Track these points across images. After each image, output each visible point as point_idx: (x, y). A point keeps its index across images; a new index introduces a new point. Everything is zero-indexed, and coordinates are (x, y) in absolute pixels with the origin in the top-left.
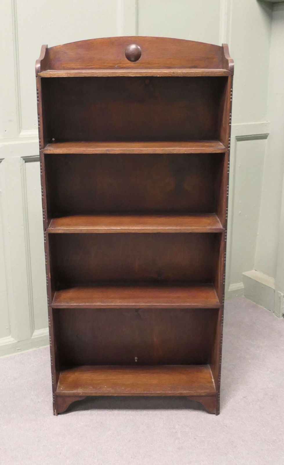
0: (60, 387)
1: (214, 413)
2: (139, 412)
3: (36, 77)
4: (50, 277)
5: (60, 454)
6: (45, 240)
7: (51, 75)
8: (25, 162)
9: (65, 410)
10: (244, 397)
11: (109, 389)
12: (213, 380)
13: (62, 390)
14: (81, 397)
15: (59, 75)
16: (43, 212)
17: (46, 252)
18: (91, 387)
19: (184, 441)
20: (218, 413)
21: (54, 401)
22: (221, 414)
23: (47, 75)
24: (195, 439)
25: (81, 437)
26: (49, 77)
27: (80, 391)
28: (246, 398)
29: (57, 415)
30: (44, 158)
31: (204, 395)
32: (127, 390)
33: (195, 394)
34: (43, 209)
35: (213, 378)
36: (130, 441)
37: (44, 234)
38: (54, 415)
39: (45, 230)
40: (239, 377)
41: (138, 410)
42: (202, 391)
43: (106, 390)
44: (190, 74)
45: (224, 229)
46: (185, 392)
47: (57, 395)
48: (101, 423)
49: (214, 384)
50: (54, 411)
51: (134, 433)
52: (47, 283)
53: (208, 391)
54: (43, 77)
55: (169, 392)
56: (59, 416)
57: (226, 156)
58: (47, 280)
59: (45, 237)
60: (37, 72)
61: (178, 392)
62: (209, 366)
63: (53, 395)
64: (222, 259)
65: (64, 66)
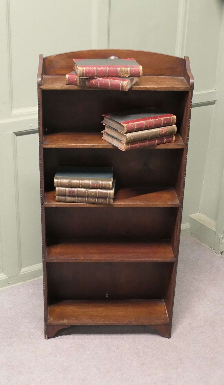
0: (49, 318)
1: (167, 336)
2: (110, 336)
3: (38, 89)
4: (45, 240)
5: (54, 369)
6: (42, 212)
7: (50, 88)
8: (16, 136)
9: (54, 335)
10: (190, 324)
11: (88, 320)
12: (167, 312)
13: (52, 321)
14: (66, 326)
15: (56, 88)
16: (41, 191)
17: (42, 221)
18: (74, 318)
19: (145, 359)
20: (169, 337)
21: (45, 329)
22: (172, 337)
23: (47, 88)
24: (153, 357)
25: (68, 356)
26: (48, 89)
27: (65, 322)
28: (191, 324)
29: (48, 339)
30: (42, 151)
31: (160, 324)
32: (101, 321)
33: (153, 324)
34: (41, 189)
35: (166, 310)
36: (105, 359)
37: (41, 207)
38: (45, 339)
39: (42, 204)
40: (186, 307)
41: (109, 335)
42: (159, 322)
43: (86, 321)
44: (159, 89)
45: (181, 205)
46: (146, 322)
47: (48, 324)
48: (82, 345)
49: (168, 316)
50: (45, 336)
51: (107, 352)
52: (43, 243)
53: (163, 321)
54: (44, 89)
55: (134, 322)
56: (49, 339)
57: (185, 150)
58: (43, 241)
59: (41, 210)
60: (39, 85)
61: (141, 322)
62: (163, 300)
63: (45, 325)
64: (178, 226)
65: (56, 72)
